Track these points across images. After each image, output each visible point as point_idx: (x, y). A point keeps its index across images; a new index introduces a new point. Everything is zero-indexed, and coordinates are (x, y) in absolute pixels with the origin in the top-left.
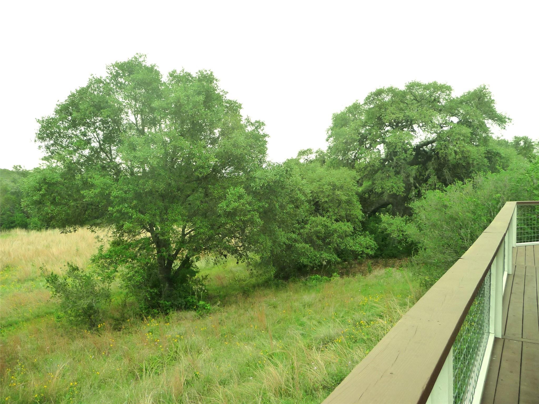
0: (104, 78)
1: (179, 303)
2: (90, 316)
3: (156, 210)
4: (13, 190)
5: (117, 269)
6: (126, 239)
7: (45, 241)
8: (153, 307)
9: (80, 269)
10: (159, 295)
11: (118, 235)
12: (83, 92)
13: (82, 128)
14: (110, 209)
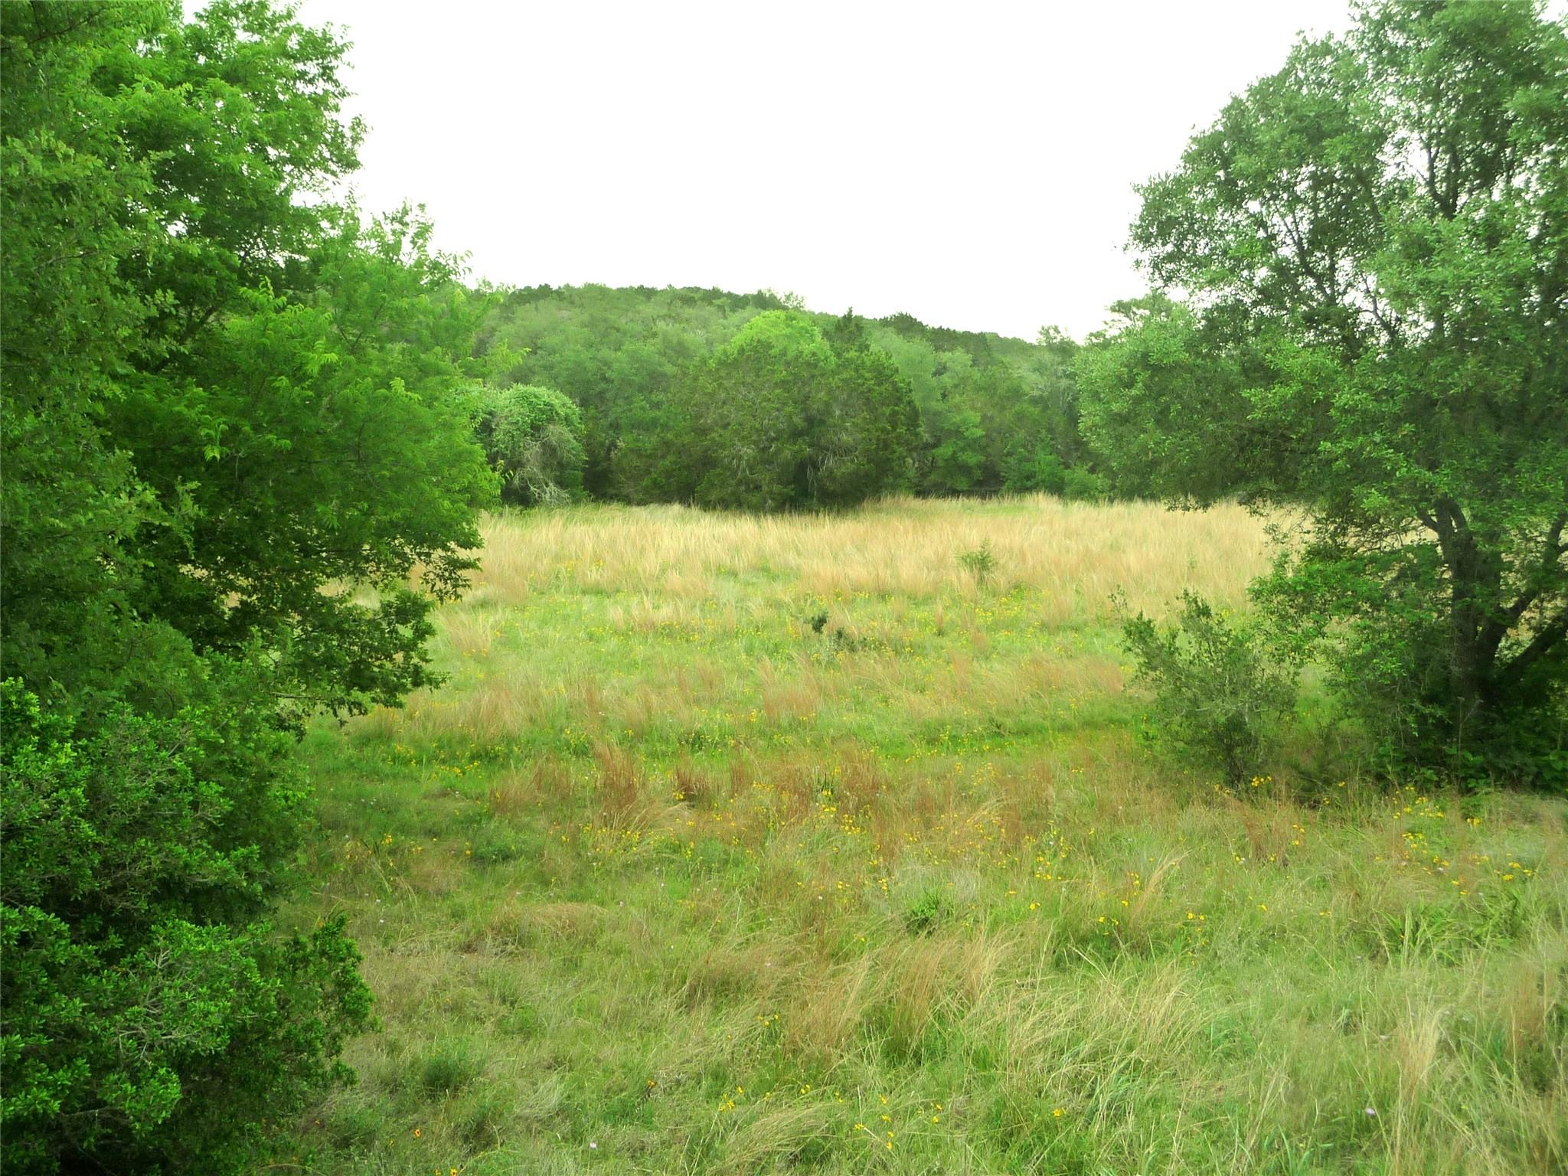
0: (1339, 36)
1: (1515, 767)
2: (1229, 749)
3: (1473, 457)
4: (1036, 393)
5: (1325, 629)
6: (1351, 542)
7: (1107, 533)
8: (1424, 761)
9: (1213, 612)
10: (1447, 729)
11: (1331, 528)
12: (1266, 93)
13: (1254, 206)
14: (1325, 445)
